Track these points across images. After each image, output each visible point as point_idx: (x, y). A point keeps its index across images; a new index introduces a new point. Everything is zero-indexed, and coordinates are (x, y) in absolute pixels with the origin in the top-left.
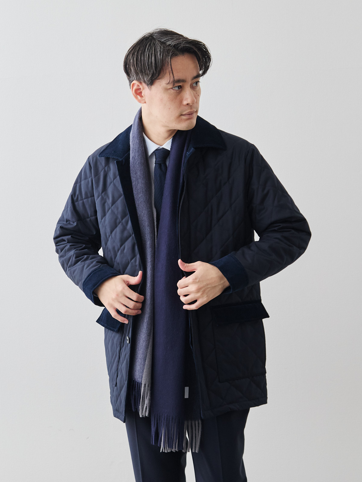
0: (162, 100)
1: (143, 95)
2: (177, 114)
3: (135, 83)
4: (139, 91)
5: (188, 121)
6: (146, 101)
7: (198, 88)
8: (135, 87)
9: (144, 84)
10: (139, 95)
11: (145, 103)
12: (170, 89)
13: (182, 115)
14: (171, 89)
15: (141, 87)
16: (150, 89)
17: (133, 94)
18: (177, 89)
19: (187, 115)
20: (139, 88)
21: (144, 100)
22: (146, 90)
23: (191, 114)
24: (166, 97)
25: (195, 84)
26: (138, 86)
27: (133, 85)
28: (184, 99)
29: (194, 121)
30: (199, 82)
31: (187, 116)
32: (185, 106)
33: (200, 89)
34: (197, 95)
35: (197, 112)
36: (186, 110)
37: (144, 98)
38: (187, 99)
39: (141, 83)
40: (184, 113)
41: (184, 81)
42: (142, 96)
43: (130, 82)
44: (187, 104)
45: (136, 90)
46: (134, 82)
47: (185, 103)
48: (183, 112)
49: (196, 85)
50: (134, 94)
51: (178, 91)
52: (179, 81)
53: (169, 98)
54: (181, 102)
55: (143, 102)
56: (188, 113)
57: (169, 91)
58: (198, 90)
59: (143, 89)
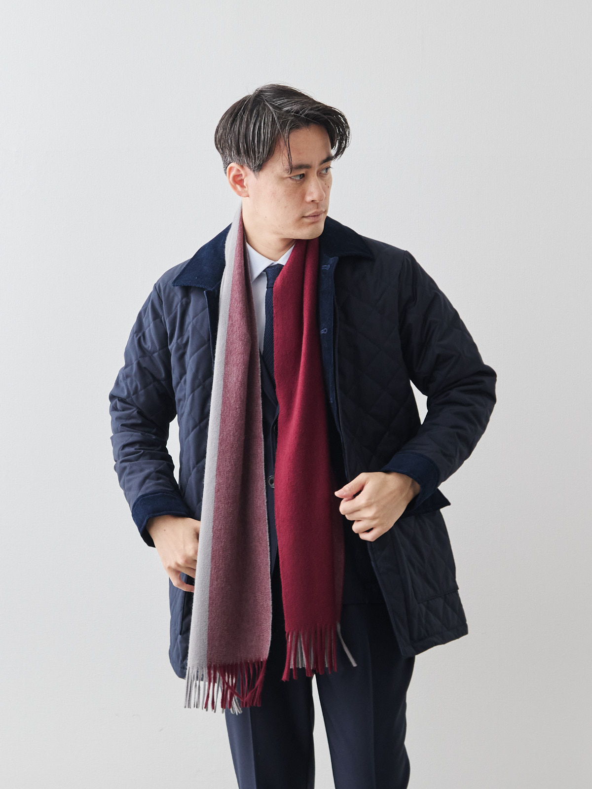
0: (274, 194)
1: (245, 184)
2: (296, 214)
3: (234, 167)
4: (239, 179)
5: (313, 226)
6: (250, 193)
7: (328, 176)
8: (233, 173)
9: (247, 169)
10: (238, 184)
11: (248, 196)
12: (287, 178)
13: (304, 217)
14: (289, 179)
15: (242, 172)
16: (257, 177)
17: (230, 183)
18: (298, 178)
19: (312, 216)
20: (239, 174)
21: (247, 192)
22: (250, 177)
23: (316, 215)
24: (280, 190)
25: (323, 171)
26: (238, 170)
27: (231, 169)
28: (308, 192)
29: (322, 226)
30: (330, 167)
31: (311, 218)
32: (309, 203)
33: (330, 178)
34: (326, 188)
35: (326, 212)
36: (311, 210)
37: (246, 189)
38: (311, 193)
39: (242, 167)
40: (307, 214)
41: (308, 167)
42: (243, 186)
43: (226, 164)
44: (312, 201)
45: (235, 177)
46: (232, 165)
47: (309, 199)
48: (305, 213)
49: (327, 172)
50: (232, 182)
51: (299, 182)
52: (300, 167)
53: (285, 192)
54: (303, 196)
55: (245, 194)
56: (313, 213)
57: (286, 181)
58: (328, 179)
59: (246, 175)
